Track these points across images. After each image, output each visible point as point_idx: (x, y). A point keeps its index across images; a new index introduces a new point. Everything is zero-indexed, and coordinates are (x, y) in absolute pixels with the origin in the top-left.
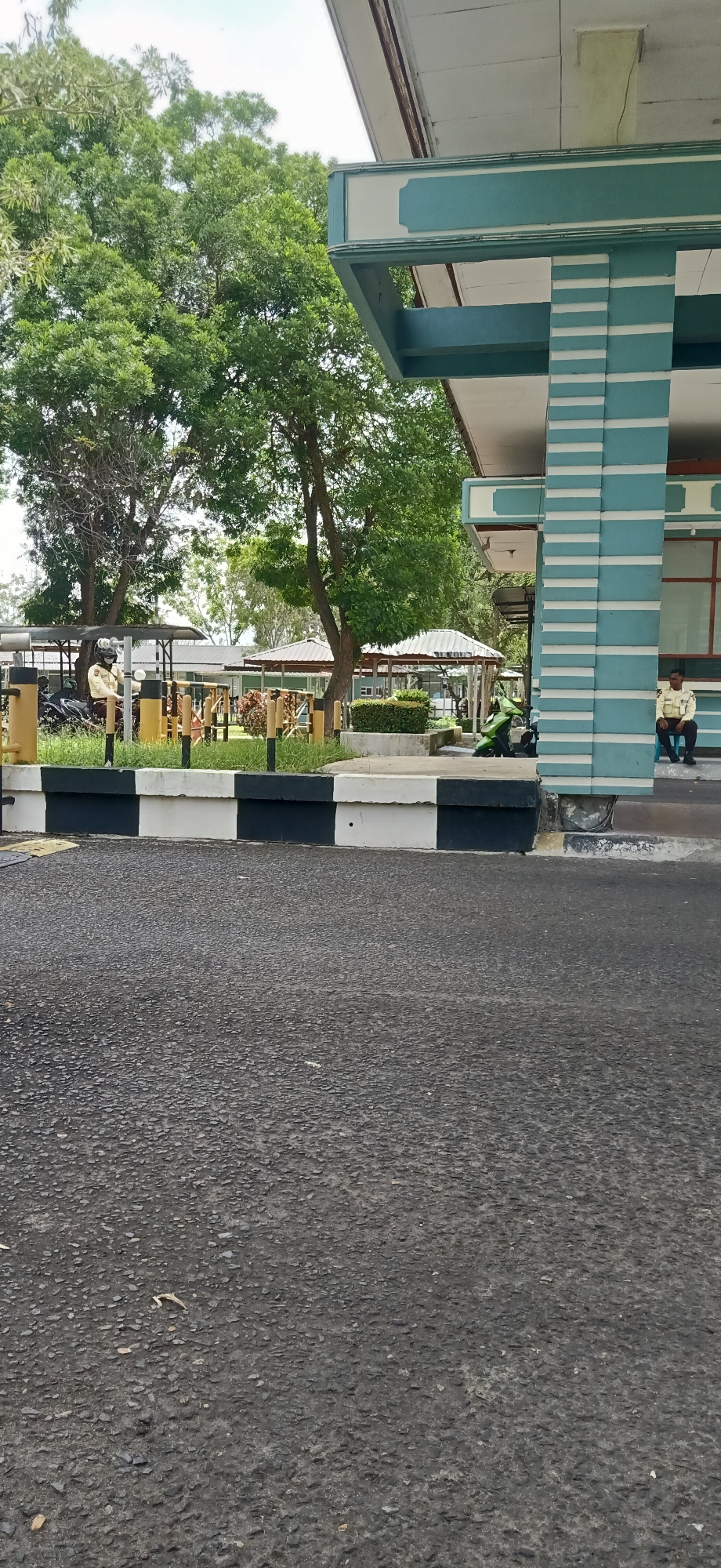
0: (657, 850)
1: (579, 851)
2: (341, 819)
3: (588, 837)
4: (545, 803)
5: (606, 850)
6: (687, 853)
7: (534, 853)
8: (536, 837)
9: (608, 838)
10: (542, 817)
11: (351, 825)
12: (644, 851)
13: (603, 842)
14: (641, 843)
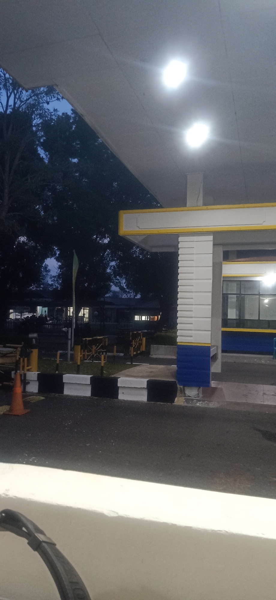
0: (210, 404)
1: (188, 404)
2: (120, 391)
3: (191, 399)
4: (179, 389)
5: (196, 404)
6: (219, 405)
7: (175, 404)
8: (176, 399)
9: (196, 399)
10: (178, 393)
11: (123, 393)
12: (207, 404)
13: (195, 401)
14: (206, 402)
